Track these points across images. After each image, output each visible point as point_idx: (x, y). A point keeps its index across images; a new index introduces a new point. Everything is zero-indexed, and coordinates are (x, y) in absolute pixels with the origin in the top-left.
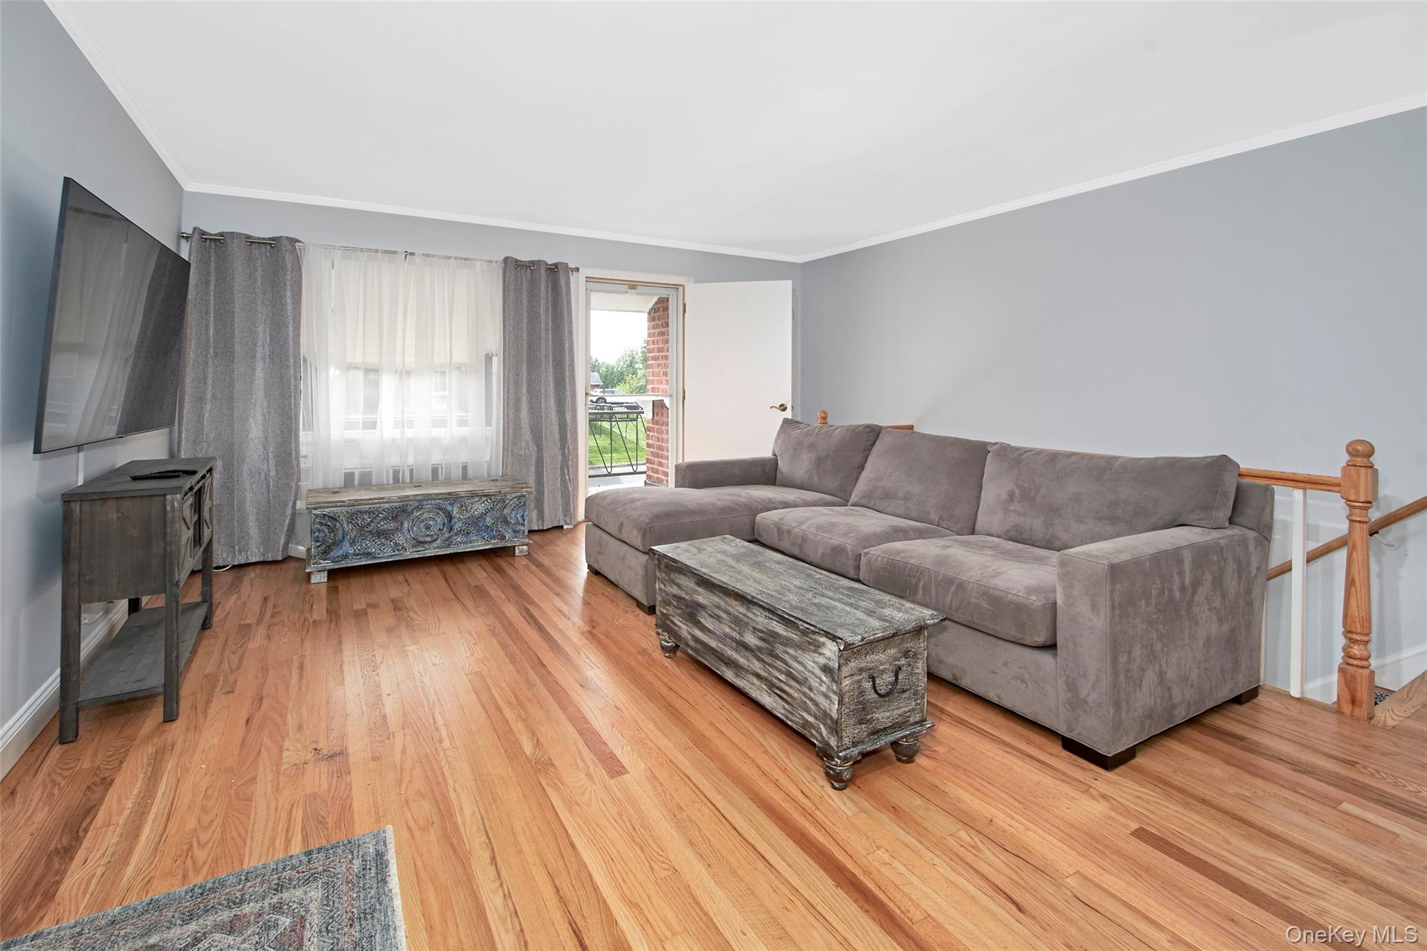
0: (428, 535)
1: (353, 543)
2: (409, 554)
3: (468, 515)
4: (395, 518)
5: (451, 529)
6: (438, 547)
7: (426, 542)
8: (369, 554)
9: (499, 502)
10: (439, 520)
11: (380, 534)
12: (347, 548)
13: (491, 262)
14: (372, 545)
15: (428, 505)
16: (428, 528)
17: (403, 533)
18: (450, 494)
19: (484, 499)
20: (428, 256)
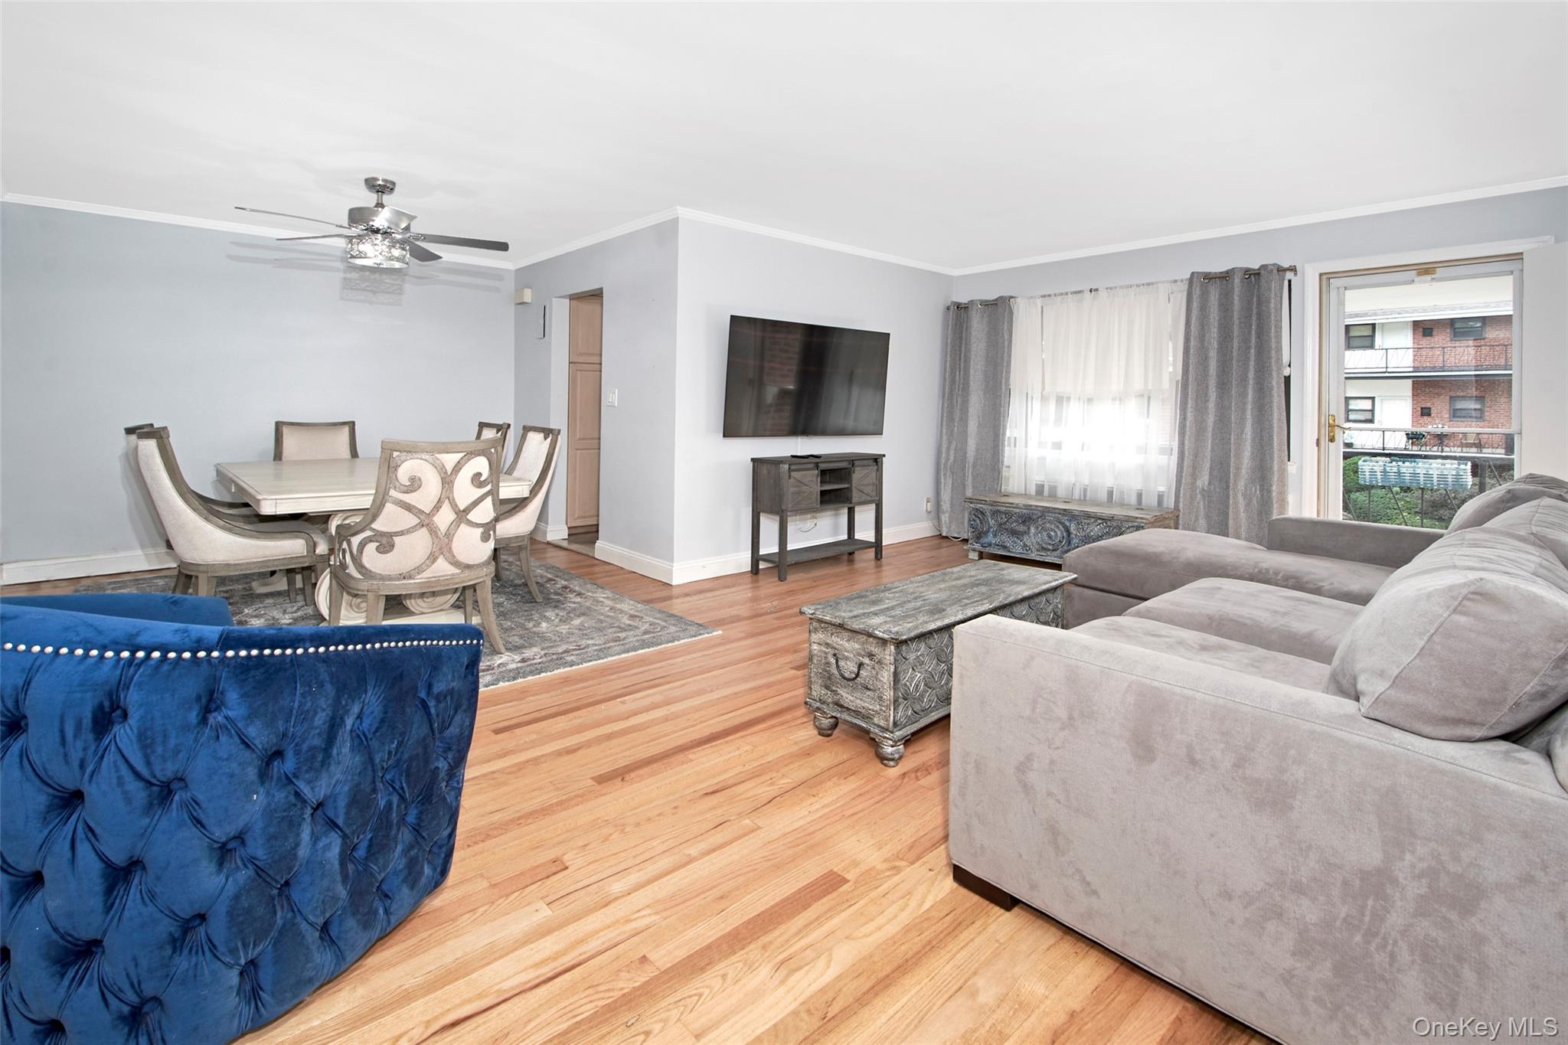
0: (1050, 544)
1: (995, 536)
2: (1034, 556)
3: (1084, 534)
4: (1024, 522)
5: (1069, 543)
6: (1057, 557)
7: (1049, 550)
8: (1005, 547)
9: (1115, 528)
10: (1059, 533)
11: (1014, 533)
12: (990, 538)
13: (1176, 281)
14: (1009, 542)
15: (1050, 517)
16: (1050, 537)
17: (1030, 537)
18: (1065, 510)
19: (1100, 521)
20: (1111, 288)
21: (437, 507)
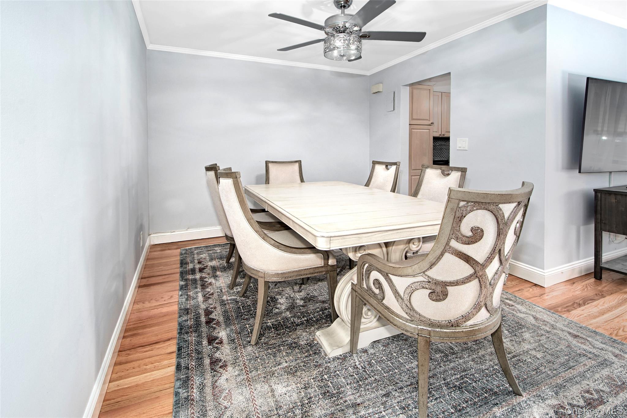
21: (490, 259)
